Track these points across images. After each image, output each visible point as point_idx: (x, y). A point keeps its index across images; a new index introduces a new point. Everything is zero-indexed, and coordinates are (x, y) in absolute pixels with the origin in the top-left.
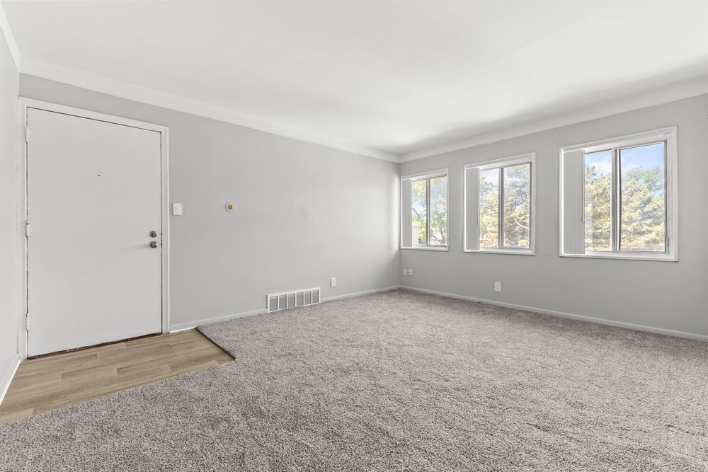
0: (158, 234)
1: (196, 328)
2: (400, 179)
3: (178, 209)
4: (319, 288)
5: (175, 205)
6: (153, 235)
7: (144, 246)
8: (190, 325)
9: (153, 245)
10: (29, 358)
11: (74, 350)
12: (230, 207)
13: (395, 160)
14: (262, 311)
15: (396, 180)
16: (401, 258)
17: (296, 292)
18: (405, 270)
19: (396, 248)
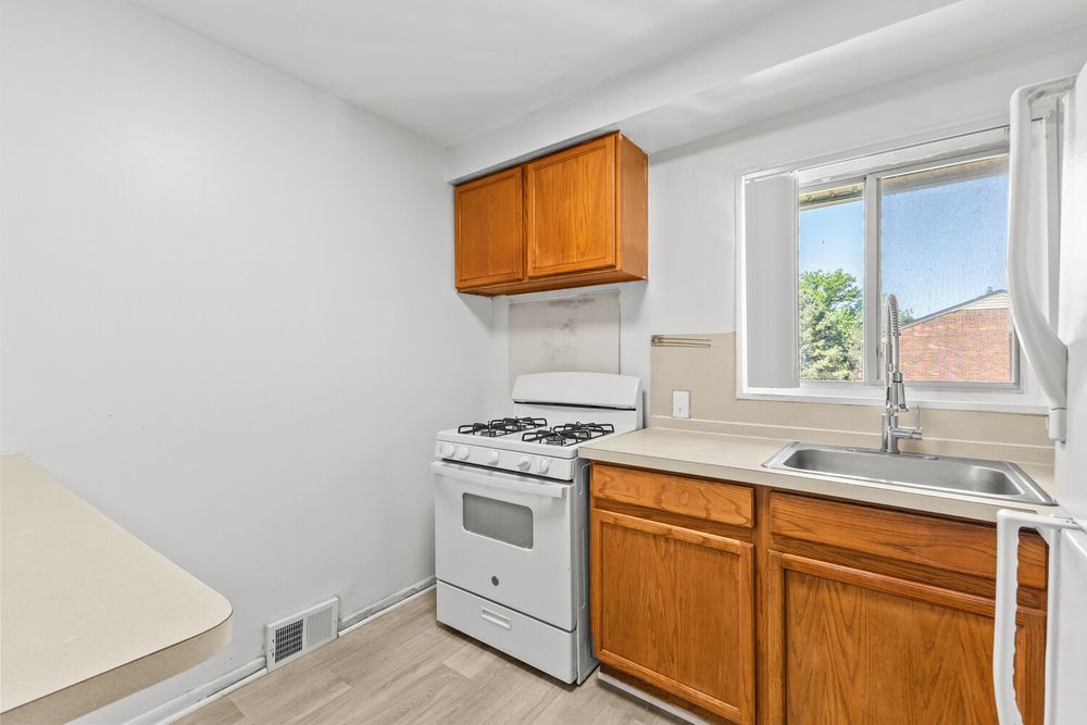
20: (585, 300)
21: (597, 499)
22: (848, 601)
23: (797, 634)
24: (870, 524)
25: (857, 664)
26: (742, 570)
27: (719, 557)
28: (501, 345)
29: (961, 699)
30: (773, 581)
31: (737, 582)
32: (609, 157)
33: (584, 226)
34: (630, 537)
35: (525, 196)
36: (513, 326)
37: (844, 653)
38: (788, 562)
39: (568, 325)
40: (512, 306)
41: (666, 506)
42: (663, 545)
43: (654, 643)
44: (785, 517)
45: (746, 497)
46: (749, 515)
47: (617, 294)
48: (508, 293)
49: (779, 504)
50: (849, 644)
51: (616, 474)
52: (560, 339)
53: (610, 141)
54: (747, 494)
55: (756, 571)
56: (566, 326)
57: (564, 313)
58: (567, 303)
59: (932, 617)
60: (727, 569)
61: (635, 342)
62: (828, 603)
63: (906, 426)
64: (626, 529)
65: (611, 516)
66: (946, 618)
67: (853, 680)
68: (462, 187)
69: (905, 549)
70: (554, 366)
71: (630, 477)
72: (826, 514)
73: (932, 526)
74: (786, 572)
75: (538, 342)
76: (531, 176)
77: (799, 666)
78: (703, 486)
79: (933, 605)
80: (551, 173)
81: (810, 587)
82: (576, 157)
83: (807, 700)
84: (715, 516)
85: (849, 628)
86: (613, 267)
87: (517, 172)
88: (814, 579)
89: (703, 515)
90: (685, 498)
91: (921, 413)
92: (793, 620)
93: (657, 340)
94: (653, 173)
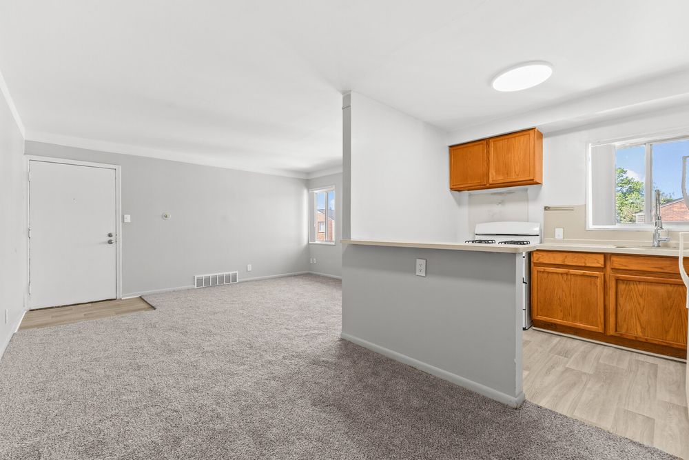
0: (114, 235)
1: (140, 297)
2: (309, 191)
3: (128, 218)
4: (237, 272)
5: (125, 216)
6: (110, 235)
7: (104, 243)
8: (137, 295)
9: (110, 242)
10: (30, 310)
11: (59, 307)
12: (166, 216)
13: (304, 177)
14: (190, 286)
15: (305, 192)
16: (309, 250)
17: (218, 274)
18: (311, 259)
19: (305, 242)
20: (510, 193)
21: (535, 263)
22: (641, 287)
23: (621, 300)
24: (649, 262)
25: (644, 307)
26: (599, 282)
27: (590, 279)
28: (465, 211)
29: (680, 312)
30: (612, 284)
31: (597, 286)
32: (531, 138)
33: (519, 164)
34: (550, 275)
35: (488, 152)
36: (470, 204)
37: (639, 304)
38: (618, 277)
39: (502, 202)
40: (470, 195)
41: (566, 263)
42: (565, 276)
43: (561, 311)
44: (617, 263)
45: (602, 257)
46: (603, 263)
47: (527, 190)
48: (468, 190)
49: (614, 259)
50: (641, 301)
51: (544, 254)
52: (497, 209)
53: (532, 132)
54: (602, 256)
55: (605, 281)
56: (500, 203)
57: (500, 198)
58: (501, 194)
59: (670, 288)
60: (593, 282)
61: (536, 209)
62: (633, 290)
63: (663, 237)
64: (549, 272)
65: (542, 269)
66: (676, 288)
67: (642, 312)
68: (453, 148)
69: (661, 268)
70: (493, 219)
71: (550, 254)
72: (633, 260)
73: (671, 260)
74: (617, 280)
75: (484, 210)
76: (492, 144)
77: (622, 310)
78: (583, 255)
79: (671, 284)
80: (501, 143)
81: (626, 284)
82: (515, 137)
83: (625, 320)
84: (588, 265)
85: (641, 296)
86: (533, 180)
87: (484, 142)
88: (628, 281)
89: (583, 265)
90: (575, 260)
91: (669, 232)
92: (619, 296)
93: (546, 208)
94: (545, 141)
